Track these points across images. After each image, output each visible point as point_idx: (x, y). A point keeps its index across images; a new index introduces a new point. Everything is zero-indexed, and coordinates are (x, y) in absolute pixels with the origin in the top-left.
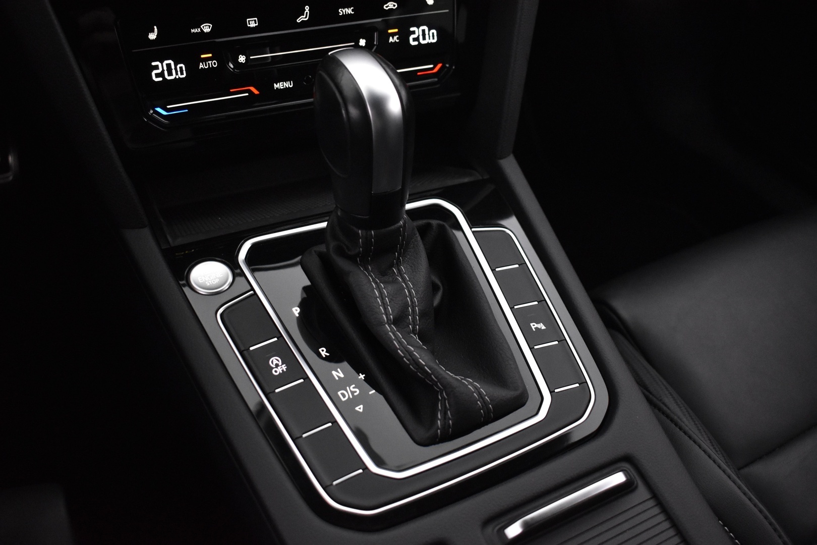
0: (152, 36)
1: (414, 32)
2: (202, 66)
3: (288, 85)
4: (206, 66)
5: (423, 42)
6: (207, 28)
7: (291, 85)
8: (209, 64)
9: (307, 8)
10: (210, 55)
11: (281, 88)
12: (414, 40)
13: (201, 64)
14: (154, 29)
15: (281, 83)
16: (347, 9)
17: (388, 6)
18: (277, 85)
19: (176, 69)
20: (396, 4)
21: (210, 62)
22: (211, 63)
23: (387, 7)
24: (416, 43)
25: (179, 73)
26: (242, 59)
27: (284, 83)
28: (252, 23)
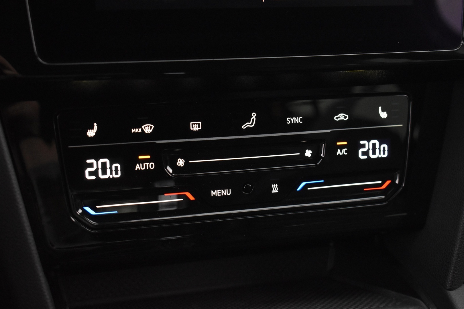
0: (91, 133)
1: (363, 146)
2: (139, 168)
3: (225, 192)
4: (143, 167)
5: (372, 156)
6: (148, 129)
7: (229, 193)
8: (146, 165)
9: (254, 115)
10: (149, 157)
11: (218, 195)
12: (364, 153)
13: (138, 165)
14: (94, 126)
15: (218, 191)
16: (295, 118)
17: (339, 117)
18: (214, 192)
19: (111, 168)
20: (347, 116)
21: (147, 164)
22: (149, 165)
23: (337, 118)
24: (365, 157)
25: (114, 172)
26: (181, 162)
27: (222, 191)
28: (195, 127)
